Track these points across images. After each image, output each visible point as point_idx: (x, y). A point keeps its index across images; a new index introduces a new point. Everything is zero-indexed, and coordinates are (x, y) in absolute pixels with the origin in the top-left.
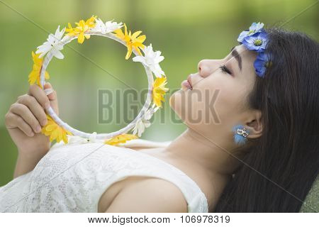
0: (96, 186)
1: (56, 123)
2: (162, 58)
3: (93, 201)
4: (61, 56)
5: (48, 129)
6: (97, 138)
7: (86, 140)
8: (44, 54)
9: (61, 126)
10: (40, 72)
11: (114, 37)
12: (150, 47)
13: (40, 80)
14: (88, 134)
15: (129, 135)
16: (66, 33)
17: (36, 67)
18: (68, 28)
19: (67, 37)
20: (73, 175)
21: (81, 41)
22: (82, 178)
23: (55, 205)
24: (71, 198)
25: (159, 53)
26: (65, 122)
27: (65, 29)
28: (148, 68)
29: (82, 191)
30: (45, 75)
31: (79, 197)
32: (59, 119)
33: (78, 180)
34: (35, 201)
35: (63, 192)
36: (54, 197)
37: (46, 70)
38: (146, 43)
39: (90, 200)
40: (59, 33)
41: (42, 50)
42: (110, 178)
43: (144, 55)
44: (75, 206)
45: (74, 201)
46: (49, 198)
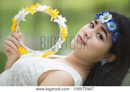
0: (36, 74)
1: (23, 47)
2: (66, 20)
3: (35, 80)
4: (24, 20)
5: (19, 49)
6: (39, 53)
7: (35, 54)
8: (17, 19)
9: (25, 48)
10: (16, 26)
11: (46, 12)
12: (61, 16)
13: (16, 29)
14: (36, 51)
15: (52, 52)
16: (26, 10)
17: (14, 24)
18: (27, 8)
19: (27, 12)
20: (27, 70)
21: (32, 14)
22: (31, 71)
23: (20, 82)
24: (26, 79)
25: (64, 18)
26: (26, 46)
27: (26, 9)
28: (60, 25)
29: (31, 76)
30: (18, 27)
31: (30, 79)
32: (24, 46)
33: (29, 72)
34: (12, 81)
35: (23, 77)
36: (19, 79)
37: (18, 25)
38: (59, 14)
39: (34, 80)
40: (23, 10)
41: (16, 17)
42: (42, 71)
43: (58, 19)
44: (28, 83)
45: (28, 80)
46: (18, 79)
